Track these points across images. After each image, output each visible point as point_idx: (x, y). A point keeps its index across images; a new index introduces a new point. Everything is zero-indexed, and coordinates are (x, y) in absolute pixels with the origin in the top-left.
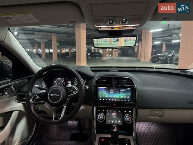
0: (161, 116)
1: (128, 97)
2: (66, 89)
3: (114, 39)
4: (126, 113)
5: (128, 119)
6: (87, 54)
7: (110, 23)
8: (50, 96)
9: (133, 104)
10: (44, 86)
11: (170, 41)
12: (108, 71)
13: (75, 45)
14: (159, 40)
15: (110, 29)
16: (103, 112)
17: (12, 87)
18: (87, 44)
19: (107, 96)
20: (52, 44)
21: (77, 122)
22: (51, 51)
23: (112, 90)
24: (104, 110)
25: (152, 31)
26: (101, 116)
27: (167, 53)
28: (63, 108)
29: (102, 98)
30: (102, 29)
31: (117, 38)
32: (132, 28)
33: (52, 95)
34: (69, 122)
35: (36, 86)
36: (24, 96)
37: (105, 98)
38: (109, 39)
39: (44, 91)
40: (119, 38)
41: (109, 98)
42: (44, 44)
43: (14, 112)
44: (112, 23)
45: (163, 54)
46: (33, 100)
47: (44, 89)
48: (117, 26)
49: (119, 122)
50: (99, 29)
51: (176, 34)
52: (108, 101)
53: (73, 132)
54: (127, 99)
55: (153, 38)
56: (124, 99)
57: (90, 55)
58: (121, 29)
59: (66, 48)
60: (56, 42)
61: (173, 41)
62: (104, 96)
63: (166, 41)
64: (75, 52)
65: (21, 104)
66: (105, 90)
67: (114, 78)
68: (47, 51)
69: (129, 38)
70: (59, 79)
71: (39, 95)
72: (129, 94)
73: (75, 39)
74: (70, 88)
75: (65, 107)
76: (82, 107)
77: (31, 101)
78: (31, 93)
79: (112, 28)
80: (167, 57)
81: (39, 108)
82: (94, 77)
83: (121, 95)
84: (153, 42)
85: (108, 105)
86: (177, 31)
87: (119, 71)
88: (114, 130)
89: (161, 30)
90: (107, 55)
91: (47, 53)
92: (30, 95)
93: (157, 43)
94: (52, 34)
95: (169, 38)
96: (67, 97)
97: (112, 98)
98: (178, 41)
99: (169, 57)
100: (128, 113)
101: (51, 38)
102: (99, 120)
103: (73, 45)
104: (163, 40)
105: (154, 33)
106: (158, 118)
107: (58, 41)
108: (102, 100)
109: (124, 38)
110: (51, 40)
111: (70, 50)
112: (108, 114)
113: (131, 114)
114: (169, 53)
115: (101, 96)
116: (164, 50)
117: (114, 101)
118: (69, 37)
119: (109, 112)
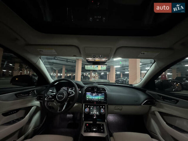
0: (121, 110)
1: (103, 98)
2: (68, 92)
3: (96, 66)
4: (102, 108)
5: (103, 111)
6: (81, 77)
7: (93, 57)
8: (58, 97)
9: (105, 102)
10: (55, 91)
11: (124, 72)
12: (93, 84)
13: (75, 72)
14: (119, 72)
15: (94, 61)
16: (88, 107)
17: (35, 91)
18: (82, 72)
19: (91, 98)
20: (62, 71)
21: (73, 115)
22: (61, 75)
23: (94, 94)
24: (89, 106)
25: (115, 67)
26: (87, 110)
27: (123, 78)
28: (65, 104)
29: (88, 99)
30: (90, 60)
31: (97, 66)
32: (104, 61)
33: (59, 96)
34: (68, 115)
35: (50, 90)
36: (42, 97)
37: (90, 99)
38: (93, 66)
39: (55, 94)
40: (98, 66)
41: (92, 99)
42: (58, 71)
43: (34, 107)
44: (95, 57)
45: (121, 79)
46: (47, 99)
47: (55, 93)
48: (97, 59)
49: (98, 113)
50: (88, 60)
51: (127, 69)
52: (91, 100)
53: (69, 122)
54: (102, 99)
55: (116, 71)
56: (100, 99)
57: (83, 78)
58: (99, 61)
59: (70, 73)
60: (65, 70)
61: (126, 73)
62: (89, 98)
63: (122, 72)
64: (75, 76)
65: (39, 102)
66: (90, 94)
67: (96, 88)
68: (59, 74)
69: (103, 66)
70: (64, 88)
71: (51, 95)
72: (104, 97)
73: (75, 69)
74: (70, 92)
75: (66, 103)
76: (76, 105)
77: (46, 99)
78: (47, 94)
79: (95, 60)
80: (123, 81)
81: (50, 105)
82: (84, 87)
83: (99, 97)
84: (116, 73)
85: (92, 103)
86: (127, 68)
87: (98, 84)
88: (94, 118)
89: (119, 66)
90: (93, 78)
91: (59, 76)
92: (46, 95)
93: (118, 73)
94: (63, 66)
95: (124, 71)
96: (68, 97)
97: (94, 99)
98: (128, 72)
99: (124, 80)
100: (102, 107)
101: (62, 68)
102: (86, 112)
103: (74, 72)
104: (121, 72)
105: (116, 68)
106: (119, 111)
107: (66, 69)
108: (88, 100)
109: (100, 66)
110: (62, 69)
111: (72, 75)
112: (91, 108)
113: (104, 108)
114: (124, 78)
115: (87, 98)
116: (121, 76)
117: (95, 101)
118: (72, 67)
119: (92, 107)
